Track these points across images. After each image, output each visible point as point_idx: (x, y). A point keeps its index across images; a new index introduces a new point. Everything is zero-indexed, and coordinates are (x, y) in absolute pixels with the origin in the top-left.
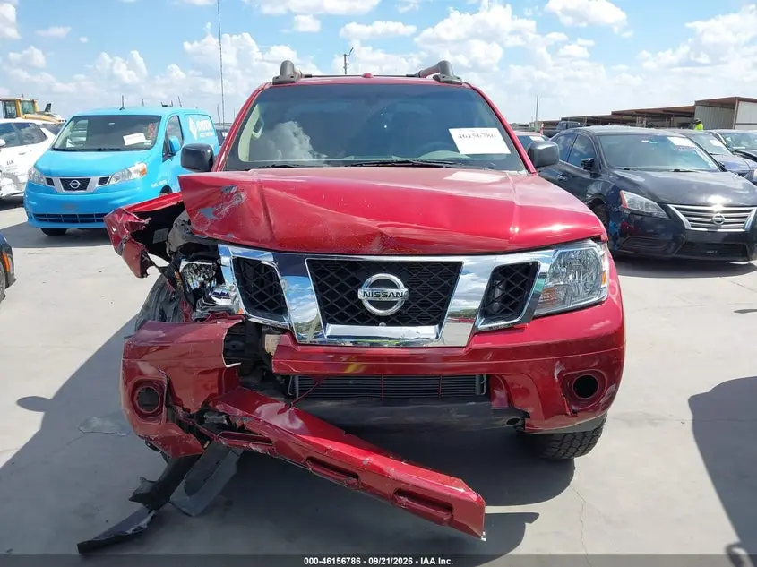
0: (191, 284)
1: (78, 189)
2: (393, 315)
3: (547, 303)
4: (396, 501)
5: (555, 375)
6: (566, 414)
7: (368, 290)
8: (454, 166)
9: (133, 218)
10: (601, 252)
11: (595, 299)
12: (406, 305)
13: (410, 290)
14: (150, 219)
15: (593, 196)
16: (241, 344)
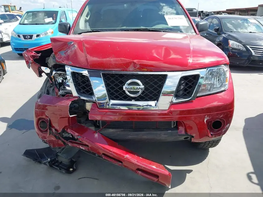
0: (58, 81)
1: (29, 39)
2: (138, 97)
3: (203, 90)
4: (137, 173)
5: (205, 121)
6: (209, 136)
7: (127, 87)
8: (166, 31)
9: (33, 53)
10: (226, 69)
11: (223, 89)
12: (143, 93)
13: (145, 86)
14: (41, 54)
15: (218, 42)
16: (78, 105)
